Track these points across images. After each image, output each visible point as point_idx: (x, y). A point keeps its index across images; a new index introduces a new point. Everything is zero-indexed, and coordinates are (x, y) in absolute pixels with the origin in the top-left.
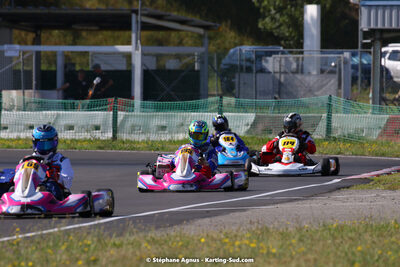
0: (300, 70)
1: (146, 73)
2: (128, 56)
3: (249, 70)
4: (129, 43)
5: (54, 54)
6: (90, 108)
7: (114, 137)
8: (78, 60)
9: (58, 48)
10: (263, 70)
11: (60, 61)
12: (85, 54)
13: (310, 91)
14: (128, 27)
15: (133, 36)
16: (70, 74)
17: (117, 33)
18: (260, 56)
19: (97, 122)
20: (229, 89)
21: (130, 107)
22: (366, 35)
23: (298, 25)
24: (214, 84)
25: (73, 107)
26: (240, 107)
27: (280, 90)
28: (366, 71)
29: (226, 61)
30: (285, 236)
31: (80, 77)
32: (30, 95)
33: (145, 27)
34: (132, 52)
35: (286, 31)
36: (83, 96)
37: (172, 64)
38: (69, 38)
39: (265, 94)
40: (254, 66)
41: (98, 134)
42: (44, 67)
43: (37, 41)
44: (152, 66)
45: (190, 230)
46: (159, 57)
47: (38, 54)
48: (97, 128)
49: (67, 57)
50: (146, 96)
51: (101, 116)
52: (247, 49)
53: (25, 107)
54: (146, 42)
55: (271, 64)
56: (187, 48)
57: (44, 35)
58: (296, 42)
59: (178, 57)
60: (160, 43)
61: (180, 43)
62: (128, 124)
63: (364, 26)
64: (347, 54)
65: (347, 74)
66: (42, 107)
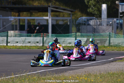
0: (101, 24)
1: (53, 26)
2: (47, 20)
3: (85, 24)
4: (47, 16)
5: (24, 20)
6: (35, 36)
7: (43, 45)
8: (32, 21)
9: (25, 18)
10: (89, 25)
11: (26, 22)
12: (34, 20)
13: (104, 31)
14: (47, 11)
15: (49, 14)
16: (29, 26)
17: (44, 13)
18: (88, 20)
19: (38, 41)
20: (78, 30)
21: (48, 36)
22: (121, 13)
23: (100, 10)
24: (74, 29)
25: (30, 36)
26: (82, 36)
27: (94, 31)
28: (121, 25)
29: (78, 21)
30: (96, 76)
31: (32, 27)
32: (17, 32)
33: (52, 11)
34: (48, 19)
35: (96, 12)
36: (33, 33)
37: (61, 23)
38: (29, 15)
39: (90, 32)
40: (86, 23)
41: (38, 44)
42: (21, 24)
43: (19, 16)
44: (55, 23)
45: (67, 74)
46: (57, 20)
47: (19, 19)
48: (38, 42)
49: (28, 20)
50: (53, 33)
51: (39, 39)
52: (84, 18)
53: (15, 36)
54: (53, 16)
55: (92, 22)
56: (66, 18)
57: (21, 14)
58: (99, 16)
59: (63, 20)
60: (57, 16)
61: (64, 16)
62: (47, 41)
63: (120, 11)
64: (115, 20)
65: (115, 26)
66: (21, 36)
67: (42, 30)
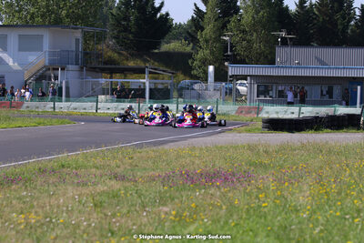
0: (206, 89)
1: (150, 89)
2: (144, 83)
3: (188, 89)
4: (144, 78)
5: (117, 82)
6: (130, 102)
8: (126, 84)
9: (119, 80)
10: (193, 89)
12: (129, 82)
13: (210, 97)
14: (144, 73)
15: (146, 76)
16: (123, 89)
17: (140, 75)
18: (192, 84)
20: (181, 96)
21: (145, 102)
22: (231, 77)
23: (206, 73)
24: (175, 94)
25: (124, 102)
27: (199, 97)
28: (231, 90)
29: (180, 85)
30: (201, 149)
31: (127, 91)
32: (108, 97)
33: (150, 73)
34: (146, 82)
35: (201, 75)
36: (128, 98)
37: (160, 86)
38: (123, 77)
39: (194, 98)
40: (189, 88)
42: (113, 87)
43: (111, 78)
44: (153, 87)
45: (166, 147)
46: (155, 84)
47: (111, 82)
49: (122, 83)
50: (150, 98)
51: (134, 105)
52: (188, 81)
53: (107, 101)
54: (151, 78)
55: (196, 87)
56: (166, 80)
57: (114, 75)
58: (206, 80)
59: (162, 84)
60: (156, 79)
61: (163, 79)
62: (144, 108)
63: (230, 74)
64: (224, 84)
65: (224, 91)
66: (112, 101)
67: (139, 94)
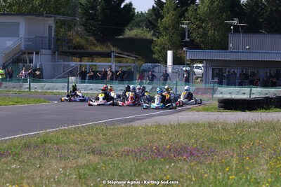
4: (110, 62)
5: (86, 65)
8: (94, 67)
9: (86, 63)
11: (88, 68)
12: (96, 65)
14: (111, 57)
15: (112, 60)
18: (153, 67)
29: (142, 68)
33: (116, 57)
34: (112, 65)
38: (90, 60)
43: (81, 61)
47: (81, 65)
52: (149, 65)
54: (116, 62)
55: (157, 69)
56: (130, 63)
57: (83, 59)
59: (126, 67)
61: (127, 62)
63: (187, 58)
